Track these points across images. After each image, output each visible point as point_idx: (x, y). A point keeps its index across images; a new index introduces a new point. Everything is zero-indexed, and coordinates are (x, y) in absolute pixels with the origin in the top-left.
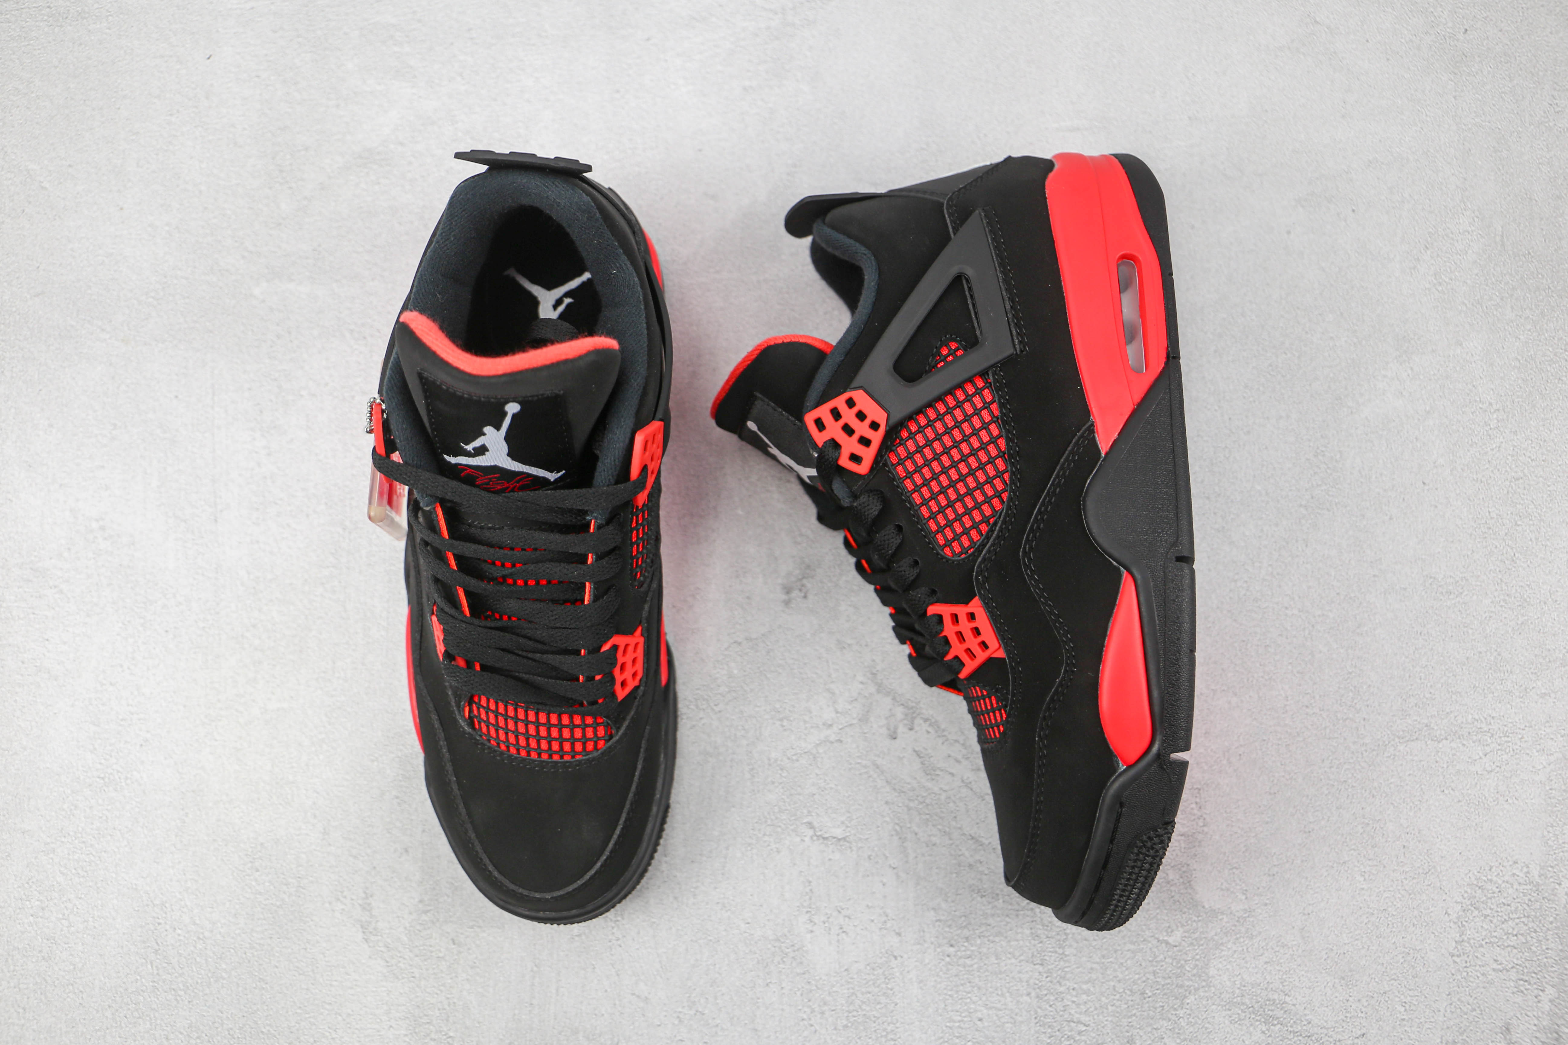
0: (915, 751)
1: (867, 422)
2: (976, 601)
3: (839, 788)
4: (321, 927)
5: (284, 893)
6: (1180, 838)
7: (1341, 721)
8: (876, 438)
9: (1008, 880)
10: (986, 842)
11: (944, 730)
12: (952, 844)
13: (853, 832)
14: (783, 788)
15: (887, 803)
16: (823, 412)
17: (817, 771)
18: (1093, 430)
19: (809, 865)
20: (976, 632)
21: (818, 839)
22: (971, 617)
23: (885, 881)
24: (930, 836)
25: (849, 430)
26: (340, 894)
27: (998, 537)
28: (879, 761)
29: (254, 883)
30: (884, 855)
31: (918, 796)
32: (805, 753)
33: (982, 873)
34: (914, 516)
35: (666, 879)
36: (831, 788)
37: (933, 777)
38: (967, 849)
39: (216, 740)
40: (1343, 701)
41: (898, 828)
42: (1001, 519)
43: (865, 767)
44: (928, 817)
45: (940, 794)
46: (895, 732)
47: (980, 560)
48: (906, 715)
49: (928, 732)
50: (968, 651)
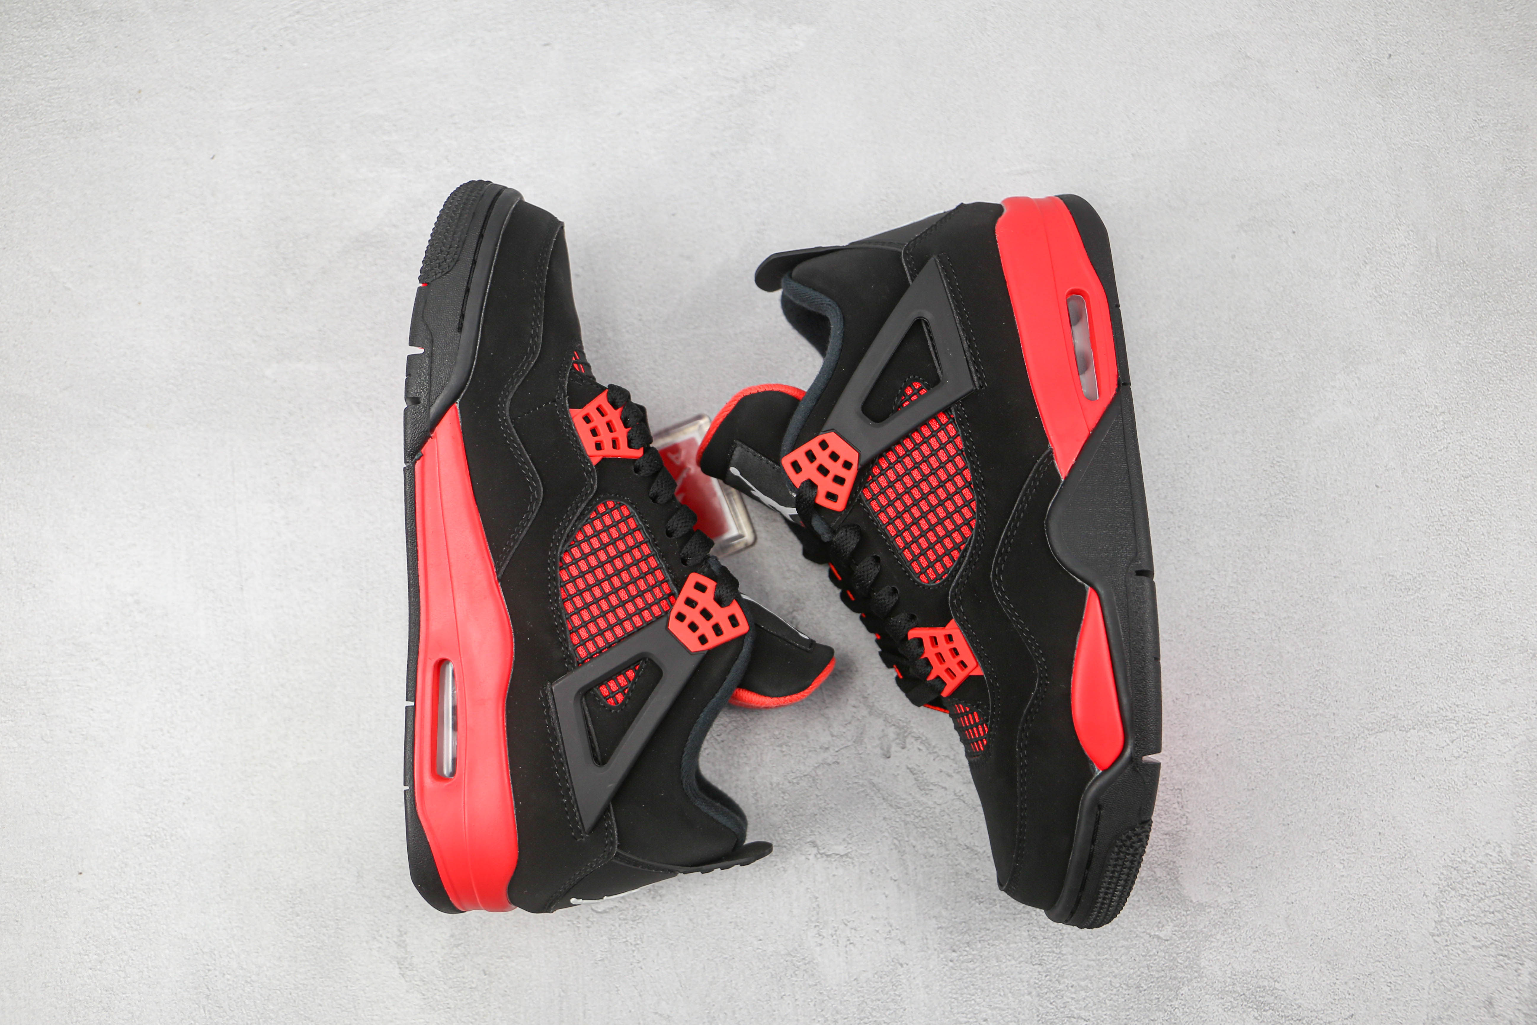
0: (908, 768)
1: (840, 461)
2: (953, 623)
3: (839, 807)
4: (360, 965)
5: (324, 935)
6: (1165, 837)
7: (1312, 717)
8: (850, 476)
9: (1001, 884)
10: (981, 851)
11: (934, 747)
12: (948, 855)
13: (854, 848)
14: (786, 810)
15: (885, 819)
16: (799, 455)
17: (817, 792)
18: (1052, 456)
19: (814, 882)
20: (955, 652)
21: (822, 857)
22: (949, 638)
23: (887, 893)
24: (927, 848)
25: (823, 470)
26: (375, 933)
27: (969, 562)
28: (875, 780)
29: (295, 927)
30: (885, 868)
31: (913, 811)
32: (805, 776)
33: (978, 880)
34: (890, 547)
35: (681, 903)
36: (832, 808)
37: (927, 792)
38: (963, 859)
39: (253, 795)
40: (1313, 697)
41: (896, 842)
42: (971, 545)
43: (863, 786)
44: (924, 830)
45: (935, 808)
46: (888, 752)
47: (953, 584)
48: (898, 734)
49: (920, 750)
50: (948, 671)
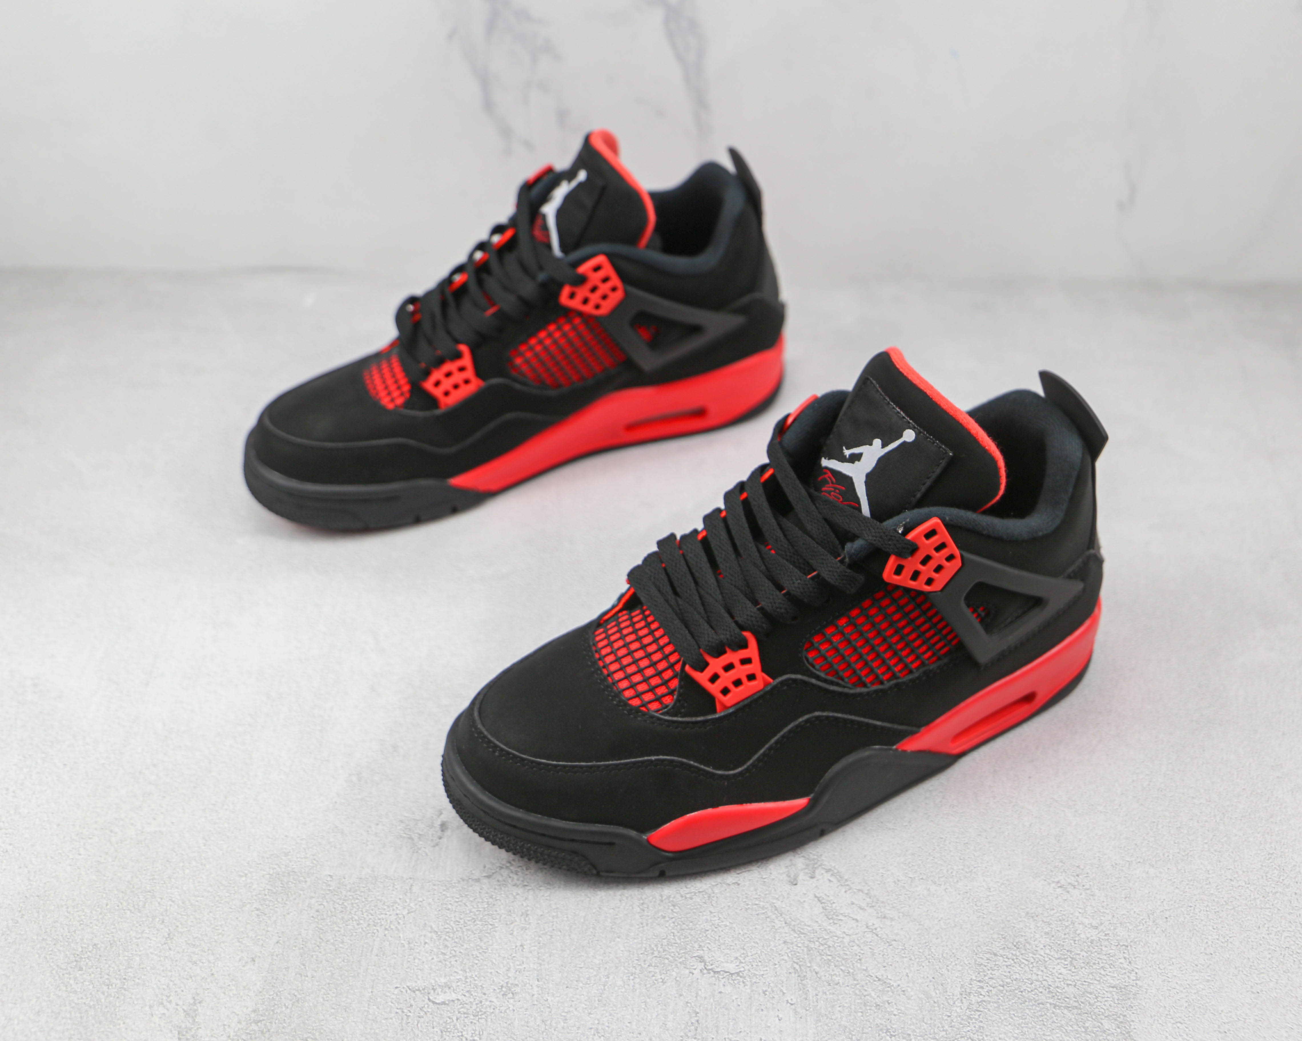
0: (816, 897)
3: (734, 926)
4: (132, 1030)
5: (103, 993)
6: (1111, 989)
7: (1270, 894)
10: (895, 984)
11: (846, 880)
12: (856, 985)
13: (747, 968)
14: (674, 923)
15: (785, 942)
17: (712, 909)
19: (696, 997)
21: (709, 973)
23: (781, 1016)
24: (832, 976)
26: (165, 998)
28: (778, 904)
29: (72, 982)
30: (781, 991)
31: (819, 938)
32: (699, 892)
33: (890, 1013)
35: (536, 1003)
36: (726, 926)
37: (835, 922)
38: (873, 990)
39: (80, 855)
40: (1269, 876)
41: (797, 967)
43: (763, 908)
44: (830, 958)
45: (843, 938)
46: (795, 879)
48: (807, 865)
49: (830, 881)
